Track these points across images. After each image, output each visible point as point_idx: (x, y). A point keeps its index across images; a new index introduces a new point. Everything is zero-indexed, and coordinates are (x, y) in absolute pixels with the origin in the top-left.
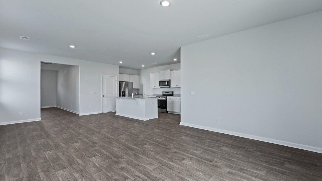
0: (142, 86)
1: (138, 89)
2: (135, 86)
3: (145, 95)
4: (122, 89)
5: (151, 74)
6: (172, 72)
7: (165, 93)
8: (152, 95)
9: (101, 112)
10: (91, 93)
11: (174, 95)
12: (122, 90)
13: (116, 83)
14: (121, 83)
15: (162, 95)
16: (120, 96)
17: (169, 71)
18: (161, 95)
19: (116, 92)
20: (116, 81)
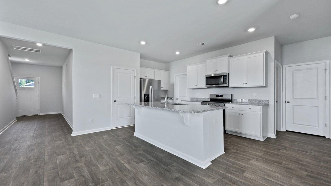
0: (172, 86)
1: (166, 91)
2: (163, 87)
3: (177, 99)
4: (144, 90)
5: (188, 67)
6: (232, 59)
7: (215, 97)
8: (189, 99)
9: (110, 128)
10: (94, 97)
11: (233, 101)
12: (144, 92)
13: (136, 80)
14: (142, 81)
15: (209, 100)
16: (141, 101)
17: (226, 58)
18: (207, 100)
19: (136, 95)
20: (135, 76)
